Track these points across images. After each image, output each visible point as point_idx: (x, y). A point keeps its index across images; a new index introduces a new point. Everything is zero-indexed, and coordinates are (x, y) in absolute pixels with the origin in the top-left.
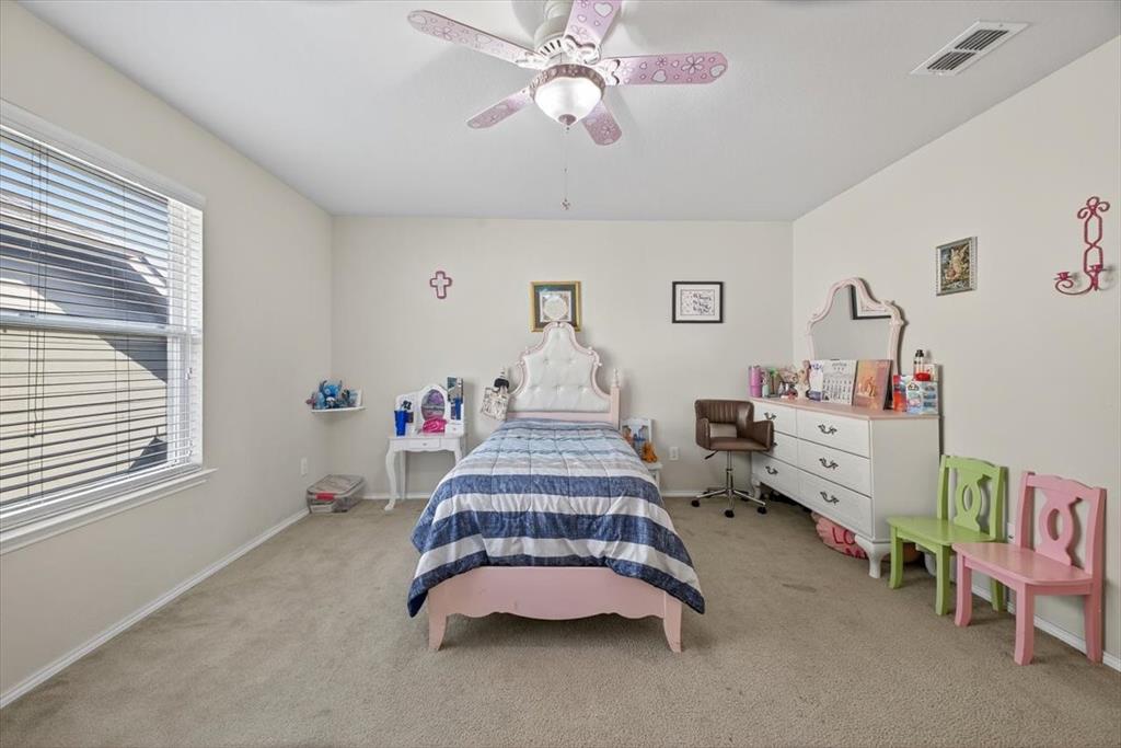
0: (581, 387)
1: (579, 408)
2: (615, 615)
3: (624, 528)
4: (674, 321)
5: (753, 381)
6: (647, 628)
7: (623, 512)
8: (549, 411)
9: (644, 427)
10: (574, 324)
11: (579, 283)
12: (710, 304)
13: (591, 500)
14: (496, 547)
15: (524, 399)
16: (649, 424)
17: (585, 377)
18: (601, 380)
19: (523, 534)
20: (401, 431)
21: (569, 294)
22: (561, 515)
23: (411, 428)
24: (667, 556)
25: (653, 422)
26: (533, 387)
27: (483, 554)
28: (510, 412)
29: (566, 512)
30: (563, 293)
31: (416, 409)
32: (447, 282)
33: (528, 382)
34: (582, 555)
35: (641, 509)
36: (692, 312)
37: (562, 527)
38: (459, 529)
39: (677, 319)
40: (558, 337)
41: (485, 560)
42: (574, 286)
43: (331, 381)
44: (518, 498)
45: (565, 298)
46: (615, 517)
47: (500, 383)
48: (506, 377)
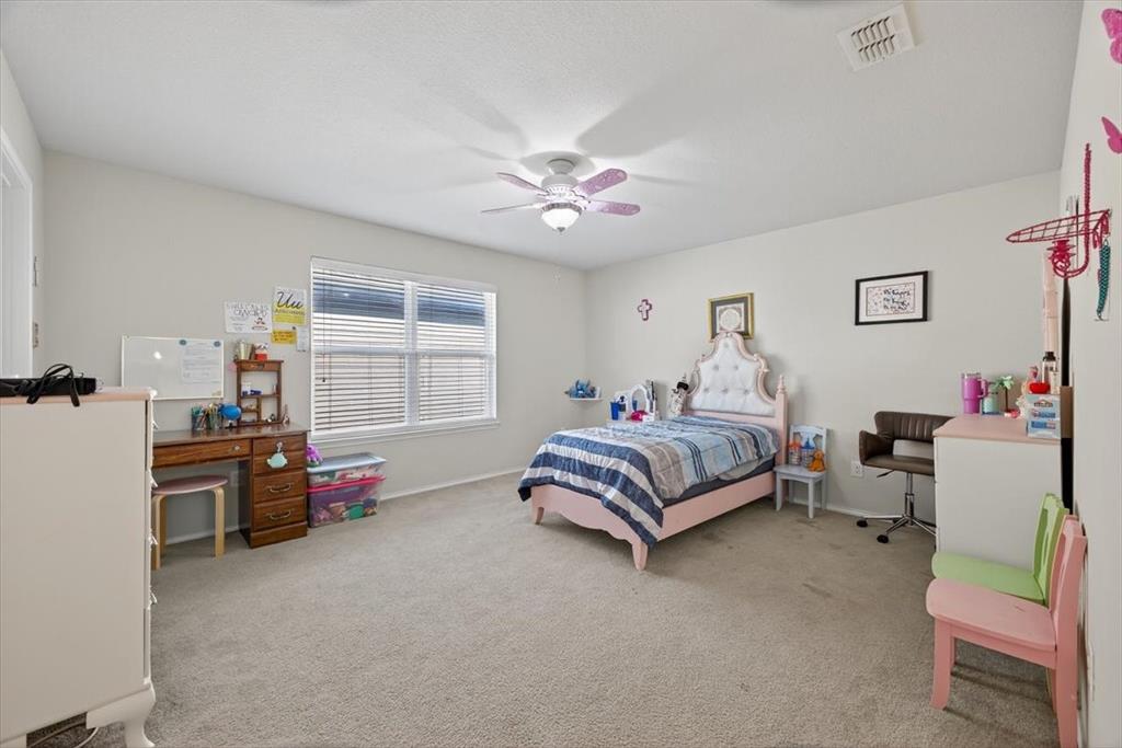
0: (746, 392)
1: (723, 409)
2: (606, 532)
3: (612, 477)
4: (857, 323)
5: (966, 392)
6: (625, 547)
7: (614, 468)
8: (709, 411)
9: (817, 435)
10: (745, 335)
11: (752, 295)
12: (909, 300)
13: (600, 457)
14: (557, 474)
15: (698, 400)
16: (823, 433)
17: (750, 384)
18: (767, 386)
19: (569, 471)
20: (615, 417)
21: (742, 305)
22: (585, 464)
23: (623, 415)
24: (629, 501)
25: (829, 432)
26: (706, 390)
27: (552, 477)
28: (687, 409)
29: (587, 462)
30: (736, 305)
31: (628, 403)
32: (648, 307)
33: (702, 387)
34: (594, 490)
35: (624, 467)
36: (882, 310)
37: (585, 471)
38: (544, 462)
39: (862, 320)
40: (726, 346)
41: (553, 482)
42: (746, 298)
43: (583, 381)
44: (570, 449)
45: (739, 310)
46: (608, 470)
47: (682, 385)
48: (688, 382)
